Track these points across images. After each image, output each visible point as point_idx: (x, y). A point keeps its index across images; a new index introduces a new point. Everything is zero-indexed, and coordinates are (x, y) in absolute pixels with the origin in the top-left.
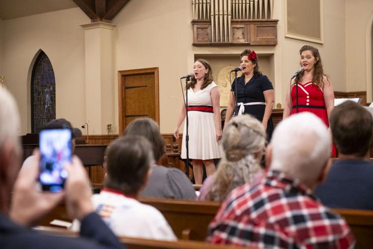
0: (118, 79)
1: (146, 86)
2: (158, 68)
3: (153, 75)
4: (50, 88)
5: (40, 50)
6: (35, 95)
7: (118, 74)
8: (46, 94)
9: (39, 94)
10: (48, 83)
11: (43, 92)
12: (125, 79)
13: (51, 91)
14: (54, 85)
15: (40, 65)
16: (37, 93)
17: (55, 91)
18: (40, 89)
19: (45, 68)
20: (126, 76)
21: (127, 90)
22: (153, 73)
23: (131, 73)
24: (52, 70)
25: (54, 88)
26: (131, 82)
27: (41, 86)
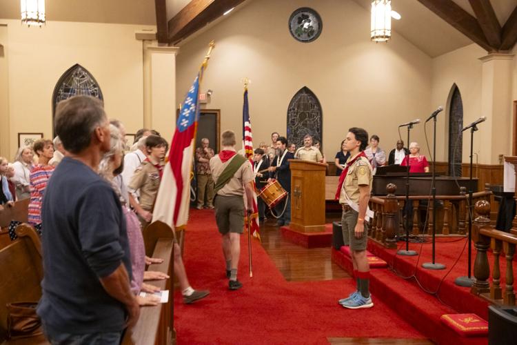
0: (514, 109)
5: (455, 83)
6: (452, 124)
7: (514, 104)
8: (459, 124)
18: (455, 119)
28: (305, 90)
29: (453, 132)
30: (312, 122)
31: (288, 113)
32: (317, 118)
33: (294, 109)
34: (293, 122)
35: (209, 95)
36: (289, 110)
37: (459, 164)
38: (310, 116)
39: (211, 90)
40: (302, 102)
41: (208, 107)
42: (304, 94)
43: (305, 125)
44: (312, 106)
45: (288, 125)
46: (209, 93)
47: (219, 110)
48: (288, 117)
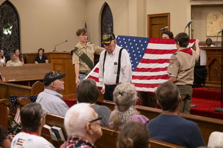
0: (148, 19)
1: (163, 24)
2: (170, 13)
3: (167, 17)
4: (111, 24)
5: (105, 2)
6: (103, 28)
7: (148, 17)
8: (108, 28)
9: (105, 28)
10: (110, 21)
11: (107, 26)
12: (151, 20)
13: (111, 26)
14: (112, 22)
15: (106, 11)
16: (104, 27)
17: (113, 26)
18: (105, 25)
19: (108, 13)
20: (152, 18)
21: (152, 26)
22: (167, 16)
23: (155, 16)
24: (112, 14)
25: (113, 24)
26: (155, 21)
27: (106, 23)
28: (7, 2)
32: (16, 23)
38: (11, 21)
42: (6, 5)
44: (12, 14)
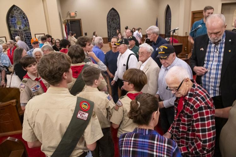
5: (168, 4)
7: (191, 13)
28: (113, 9)
29: (167, 23)
30: (116, 22)
31: (107, 18)
32: (118, 20)
33: (109, 17)
34: (109, 22)
35: (76, 13)
36: (107, 17)
37: (169, 35)
38: (115, 19)
39: (76, 11)
40: (112, 14)
41: (76, 18)
42: (113, 11)
43: (114, 23)
44: (116, 15)
45: (107, 23)
46: (76, 12)
47: (80, 19)
48: (107, 20)
